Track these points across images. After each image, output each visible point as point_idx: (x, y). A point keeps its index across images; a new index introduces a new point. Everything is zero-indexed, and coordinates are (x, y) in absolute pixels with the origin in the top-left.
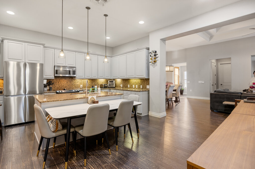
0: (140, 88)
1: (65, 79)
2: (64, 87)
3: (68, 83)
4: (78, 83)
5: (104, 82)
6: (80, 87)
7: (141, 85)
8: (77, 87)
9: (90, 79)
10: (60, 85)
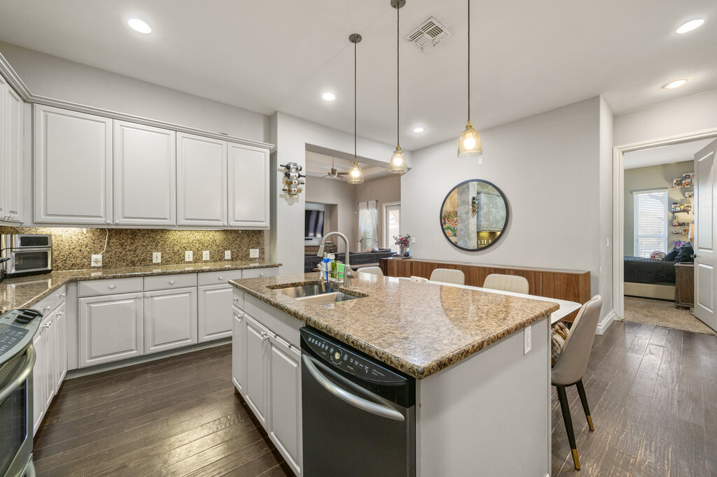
0: (220, 260)
7: (226, 249)
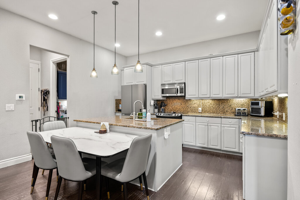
1: (179, 99)
2: (178, 109)
3: (182, 104)
4: (196, 105)
5: (245, 104)
6: (198, 111)
8: (193, 110)
9: (215, 99)
10: (173, 106)
